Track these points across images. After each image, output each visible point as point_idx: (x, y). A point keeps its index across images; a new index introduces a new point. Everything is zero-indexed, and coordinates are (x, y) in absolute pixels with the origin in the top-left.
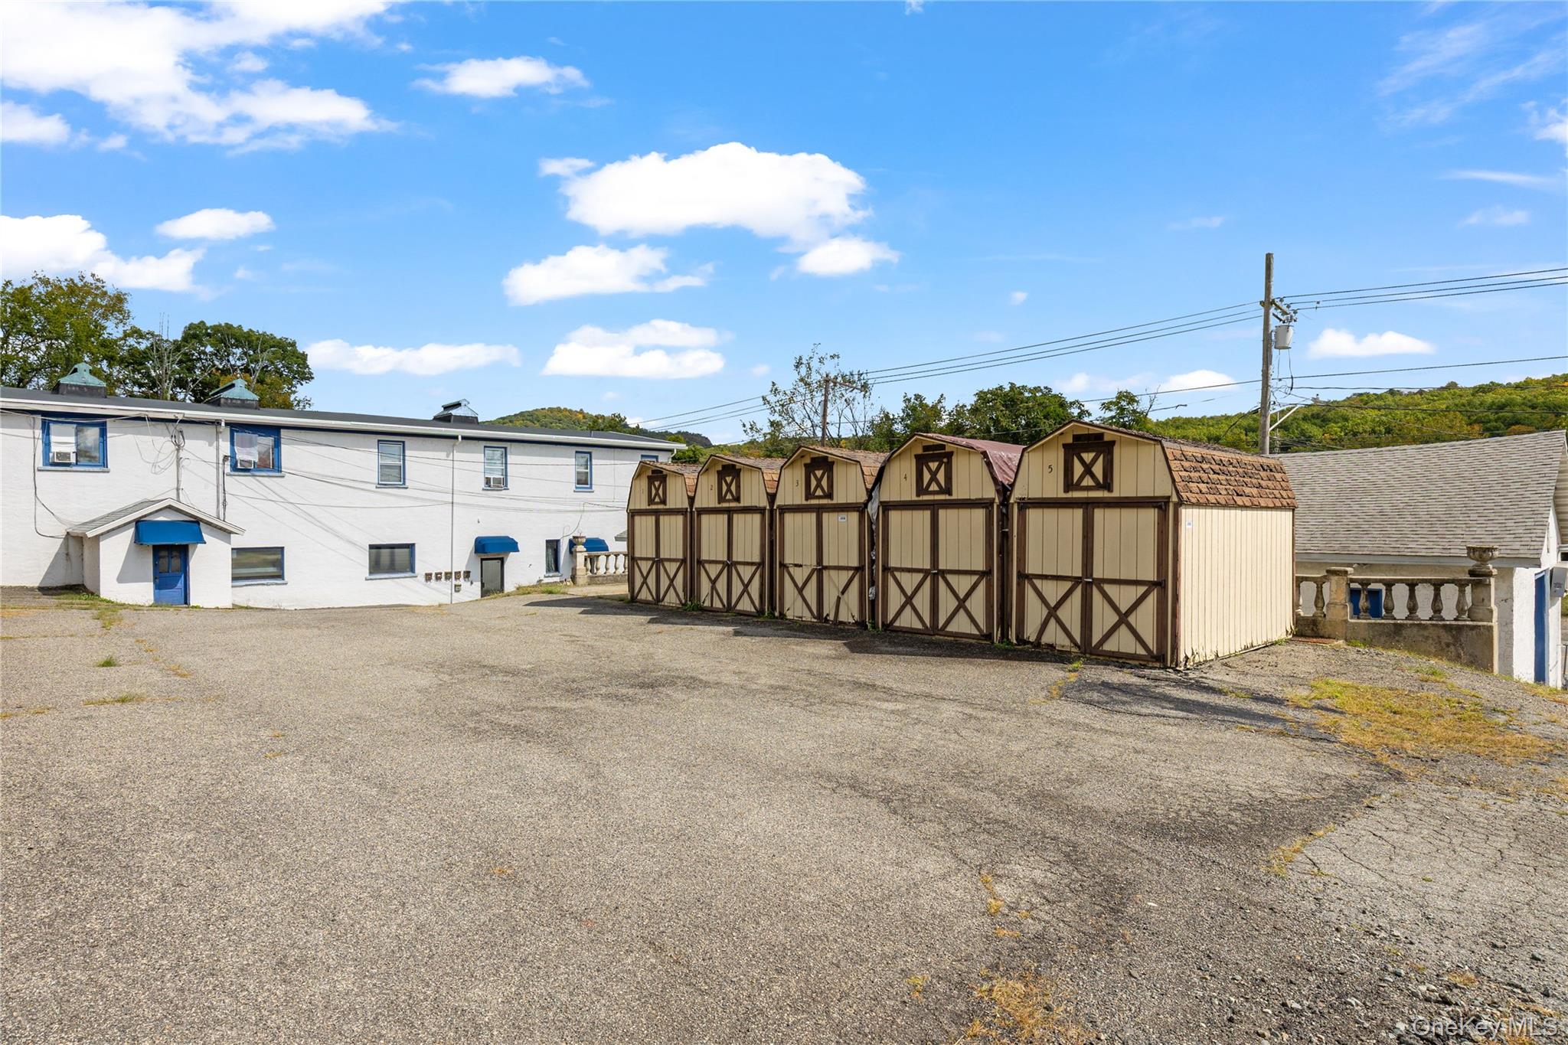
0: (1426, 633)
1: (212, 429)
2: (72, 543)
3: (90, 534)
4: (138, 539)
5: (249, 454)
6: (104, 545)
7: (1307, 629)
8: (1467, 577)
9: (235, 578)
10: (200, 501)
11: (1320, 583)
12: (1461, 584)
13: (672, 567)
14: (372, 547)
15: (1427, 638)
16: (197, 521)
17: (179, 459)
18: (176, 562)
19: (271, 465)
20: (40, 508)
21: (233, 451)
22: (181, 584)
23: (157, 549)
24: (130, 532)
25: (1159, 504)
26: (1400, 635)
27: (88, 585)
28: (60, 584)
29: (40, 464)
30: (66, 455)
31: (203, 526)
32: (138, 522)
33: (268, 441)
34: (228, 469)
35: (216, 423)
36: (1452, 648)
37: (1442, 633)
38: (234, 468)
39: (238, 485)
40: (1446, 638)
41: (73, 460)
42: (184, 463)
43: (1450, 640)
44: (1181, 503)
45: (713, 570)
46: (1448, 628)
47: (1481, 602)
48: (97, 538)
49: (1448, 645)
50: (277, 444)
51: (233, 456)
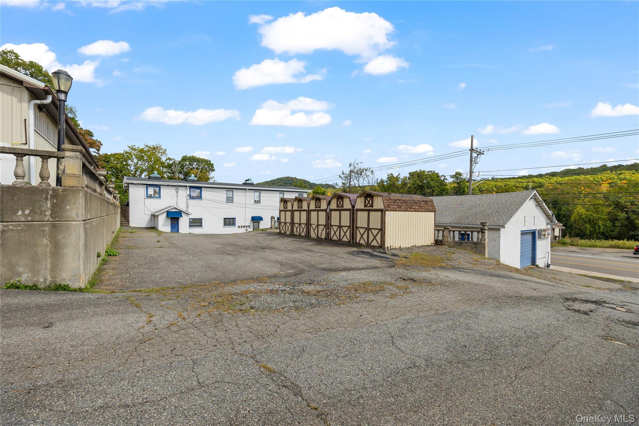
0: (468, 245)
1: (185, 188)
2: (152, 216)
3: (156, 214)
4: (167, 216)
5: (194, 194)
6: (160, 217)
7: (438, 243)
8: (480, 230)
9: (190, 226)
10: (182, 207)
11: (443, 231)
12: (478, 232)
13: (288, 225)
14: (224, 219)
15: (469, 246)
16: (181, 211)
17: (177, 196)
18: (176, 222)
19: (200, 197)
20: (145, 208)
21: (190, 193)
22: (177, 227)
23: (171, 218)
24: (165, 214)
25: (381, 210)
26: (462, 245)
27: (156, 227)
28: (150, 227)
29: (145, 197)
30: (151, 195)
31: (182, 213)
32: (167, 212)
33: (199, 191)
34: (189, 198)
35: (186, 186)
36: (475, 249)
37: (472, 244)
38: (190, 198)
39: (191, 202)
40: (473, 246)
41: (153, 196)
42: (178, 197)
43: (474, 246)
44: (385, 211)
45: (297, 225)
46: (474, 243)
47: (483, 236)
48: (158, 215)
49: (474, 248)
50: (201, 192)
51: (190, 195)
